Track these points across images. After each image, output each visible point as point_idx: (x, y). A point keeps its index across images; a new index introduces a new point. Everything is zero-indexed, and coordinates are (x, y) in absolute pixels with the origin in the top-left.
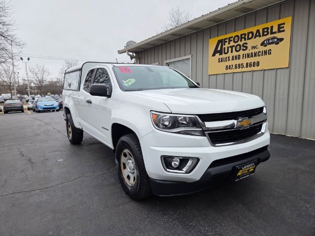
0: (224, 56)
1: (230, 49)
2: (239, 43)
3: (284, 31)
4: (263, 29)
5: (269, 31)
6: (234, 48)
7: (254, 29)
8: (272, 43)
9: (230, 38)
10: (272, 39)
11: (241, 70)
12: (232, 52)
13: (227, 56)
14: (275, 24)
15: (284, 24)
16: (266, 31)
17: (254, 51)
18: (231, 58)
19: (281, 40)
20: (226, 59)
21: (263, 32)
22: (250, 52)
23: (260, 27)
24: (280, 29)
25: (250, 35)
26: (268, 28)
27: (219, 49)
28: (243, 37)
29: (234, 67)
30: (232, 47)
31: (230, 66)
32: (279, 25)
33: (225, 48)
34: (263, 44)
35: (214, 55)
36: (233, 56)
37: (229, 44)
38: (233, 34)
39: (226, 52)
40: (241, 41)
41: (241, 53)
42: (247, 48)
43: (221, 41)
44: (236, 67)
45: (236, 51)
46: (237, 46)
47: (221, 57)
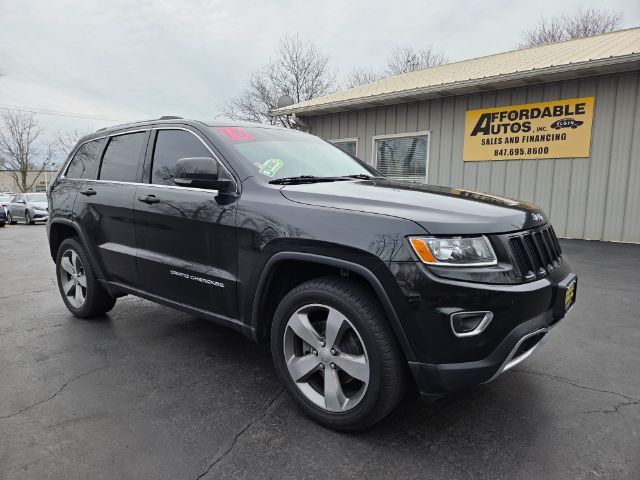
0: (491, 136)
1: (502, 128)
2: (518, 121)
3: (583, 113)
4: (555, 108)
5: (564, 110)
6: (509, 128)
7: (542, 107)
8: (567, 126)
9: (502, 113)
10: (567, 121)
11: (519, 156)
12: (505, 131)
13: (498, 136)
14: (572, 104)
15: (584, 104)
16: (558, 111)
17: (540, 133)
18: (503, 141)
19: (580, 123)
20: (495, 141)
21: (555, 111)
22: (535, 135)
23: (551, 105)
24: (579, 110)
25: (536, 113)
26: (562, 108)
27: (483, 126)
28: (523, 114)
29: (508, 152)
30: (506, 126)
31: (501, 151)
32: (577, 106)
33: (493, 126)
34: (554, 126)
35: (474, 133)
36: (507, 138)
37: (501, 120)
38: (509, 109)
39: (495, 131)
40: (521, 119)
41: (520, 134)
42: (529, 128)
43: (487, 116)
44: (511, 153)
45: (513, 131)
46: (513, 125)
47: (486, 137)
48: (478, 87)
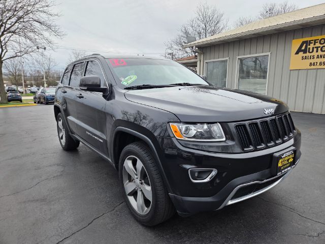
0: (308, 54)
1: (315, 49)
6: (319, 49)
9: (315, 40)
12: (317, 51)
13: (312, 54)
18: (316, 57)
20: (310, 57)
27: (303, 48)
29: (318, 64)
30: (317, 48)
31: (314, 63)
33: (309, 48)
35: (297, 53)
36: (318, 55)
37: (315, 44)
38: (320, 37)
39: (311, 51)
43: (306, 42)
44: (320, 64)
45: (322, 50)
46: (322, 47)
47: (305, 55)
48: (301, 25)
